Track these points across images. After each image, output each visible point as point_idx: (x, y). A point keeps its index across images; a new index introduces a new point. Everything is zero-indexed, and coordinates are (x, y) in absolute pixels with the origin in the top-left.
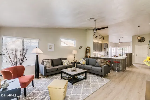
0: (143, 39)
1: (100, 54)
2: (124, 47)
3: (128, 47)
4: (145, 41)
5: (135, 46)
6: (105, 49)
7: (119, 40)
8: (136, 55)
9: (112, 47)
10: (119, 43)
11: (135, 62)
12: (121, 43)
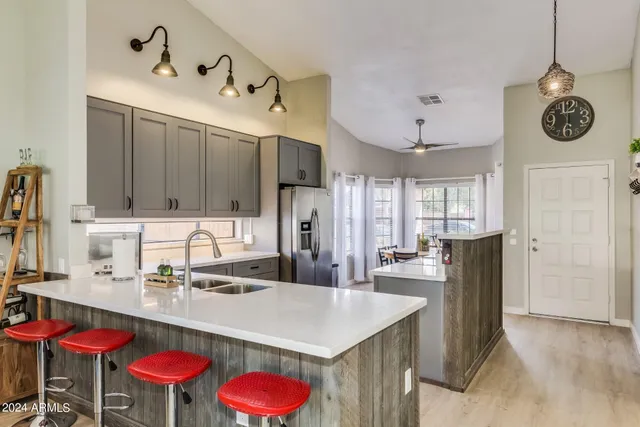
0: (578, 111)
1: (248, 239)
2: (457, 181)
3: (478, 178)
4: (590, 125)
5: (526, 168)
6: (286, 192)
7: (420, 122)
8: (533, 245)
9: (372, 180)
10: (420, 151)
11: (521, 305)
12: (427, 146)
